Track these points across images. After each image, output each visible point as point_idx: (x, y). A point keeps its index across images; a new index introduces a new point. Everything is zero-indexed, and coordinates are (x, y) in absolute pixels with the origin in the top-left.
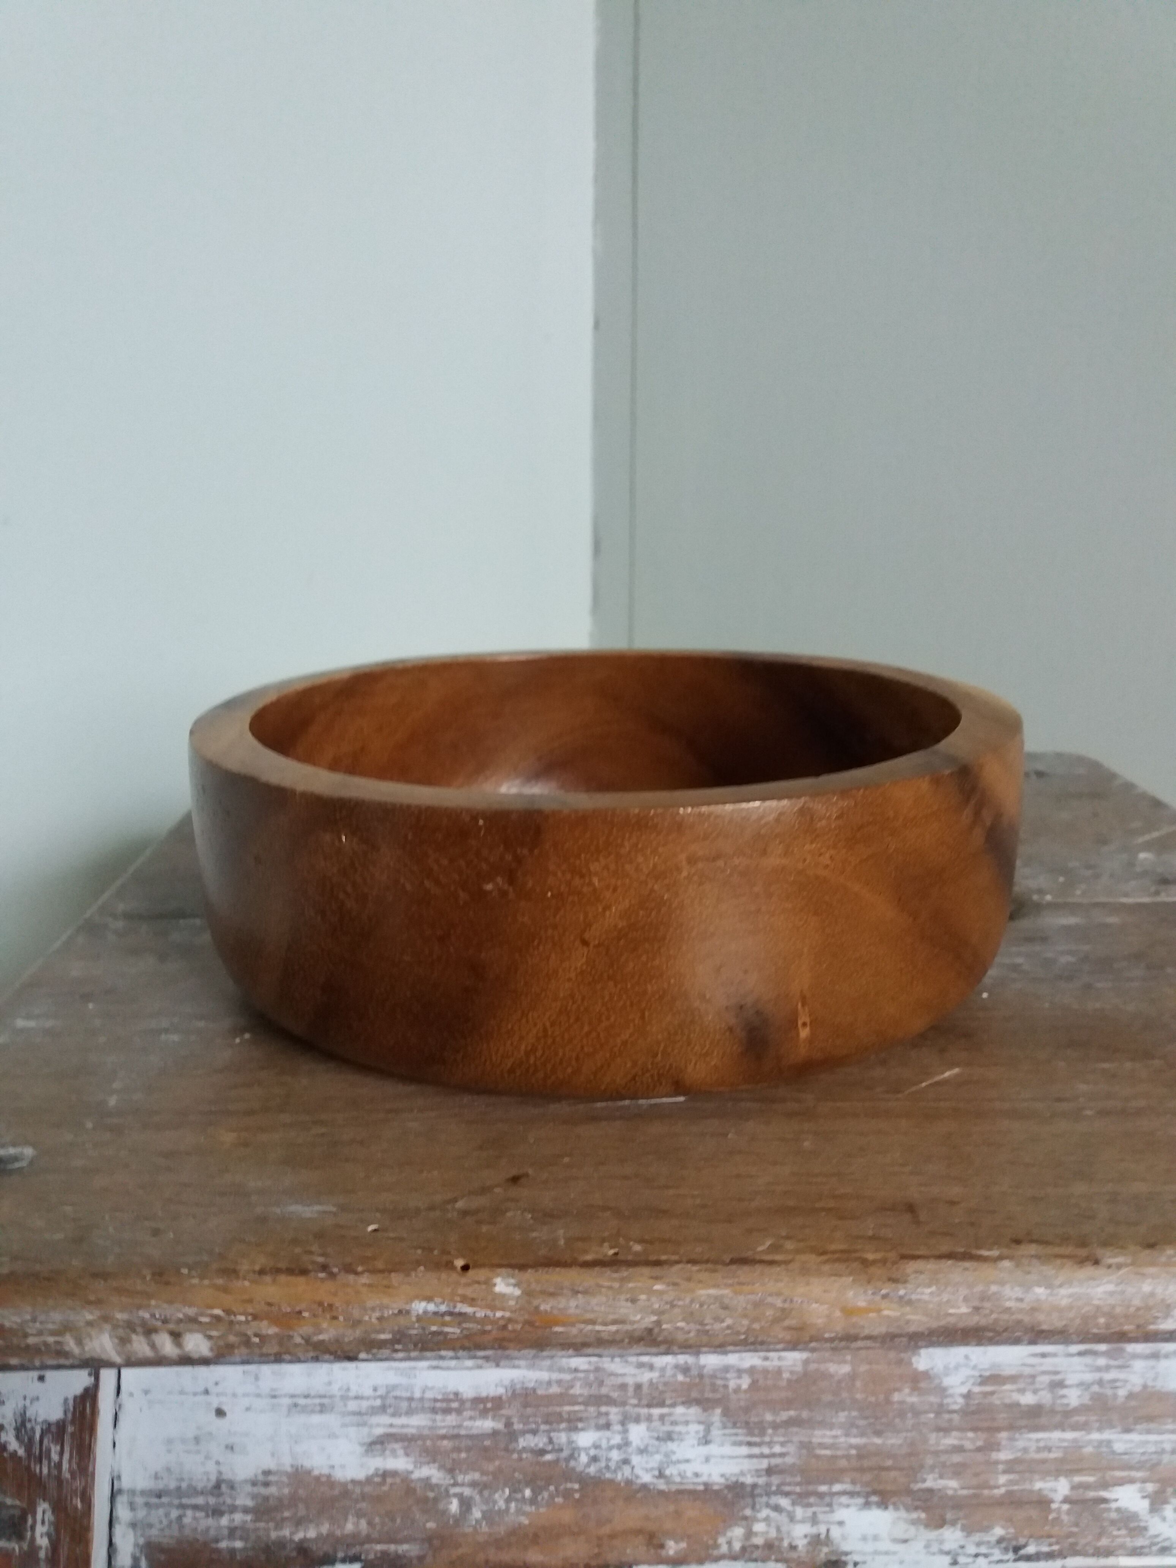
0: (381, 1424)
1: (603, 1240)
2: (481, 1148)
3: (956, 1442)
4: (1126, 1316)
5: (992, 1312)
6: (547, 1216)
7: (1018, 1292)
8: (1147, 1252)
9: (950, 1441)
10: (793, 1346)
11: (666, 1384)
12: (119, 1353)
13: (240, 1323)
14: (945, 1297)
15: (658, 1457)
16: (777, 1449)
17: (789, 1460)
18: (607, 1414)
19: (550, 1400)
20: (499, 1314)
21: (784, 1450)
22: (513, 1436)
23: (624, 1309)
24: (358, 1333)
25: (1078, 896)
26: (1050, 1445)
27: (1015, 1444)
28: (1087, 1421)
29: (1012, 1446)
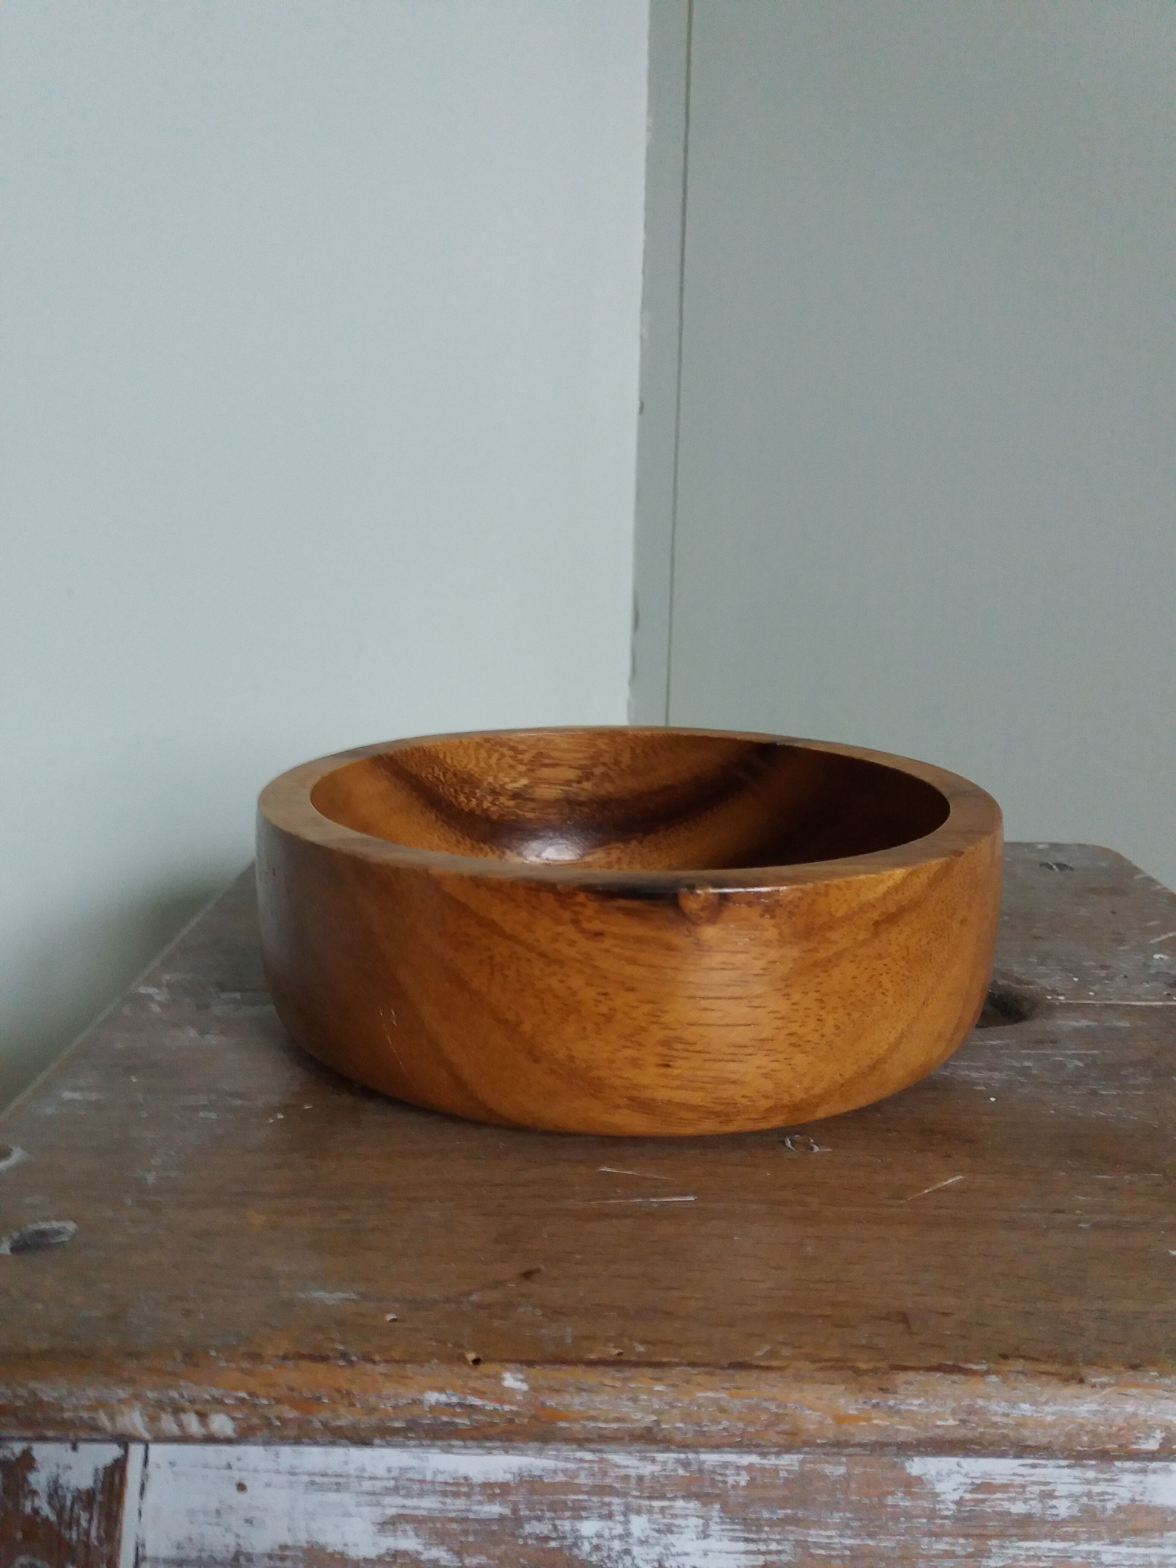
0: (393, 1505)
1: (608, 1340)
2: (497, 1241)
3: (947, 1548)
4: (1109, 1436)
5: (978, 1425)
6: (556, 1313)
7: (1003, 1407)
8: (1131, 1373)
9: (941, 1546)
10: (787, 1449)
11: (667, 1477)
12: (148, 1431)
13: (263, 1406)
14: (933, 1409)
15: (658, 1549)
16: (774, 1546)
17: (785, 1558)
18: (609, 1504)
19: (556, 1487)
20: (507, 1408)
21: (780, 1548)
22: (519, 1521)
23: (625, 1407)
24: (373, 1420)
25: (1091, 997)
26: (1039, 1554)
27: (1005, 1551)
28: (1076, 1532)
29: (1002, 1553)
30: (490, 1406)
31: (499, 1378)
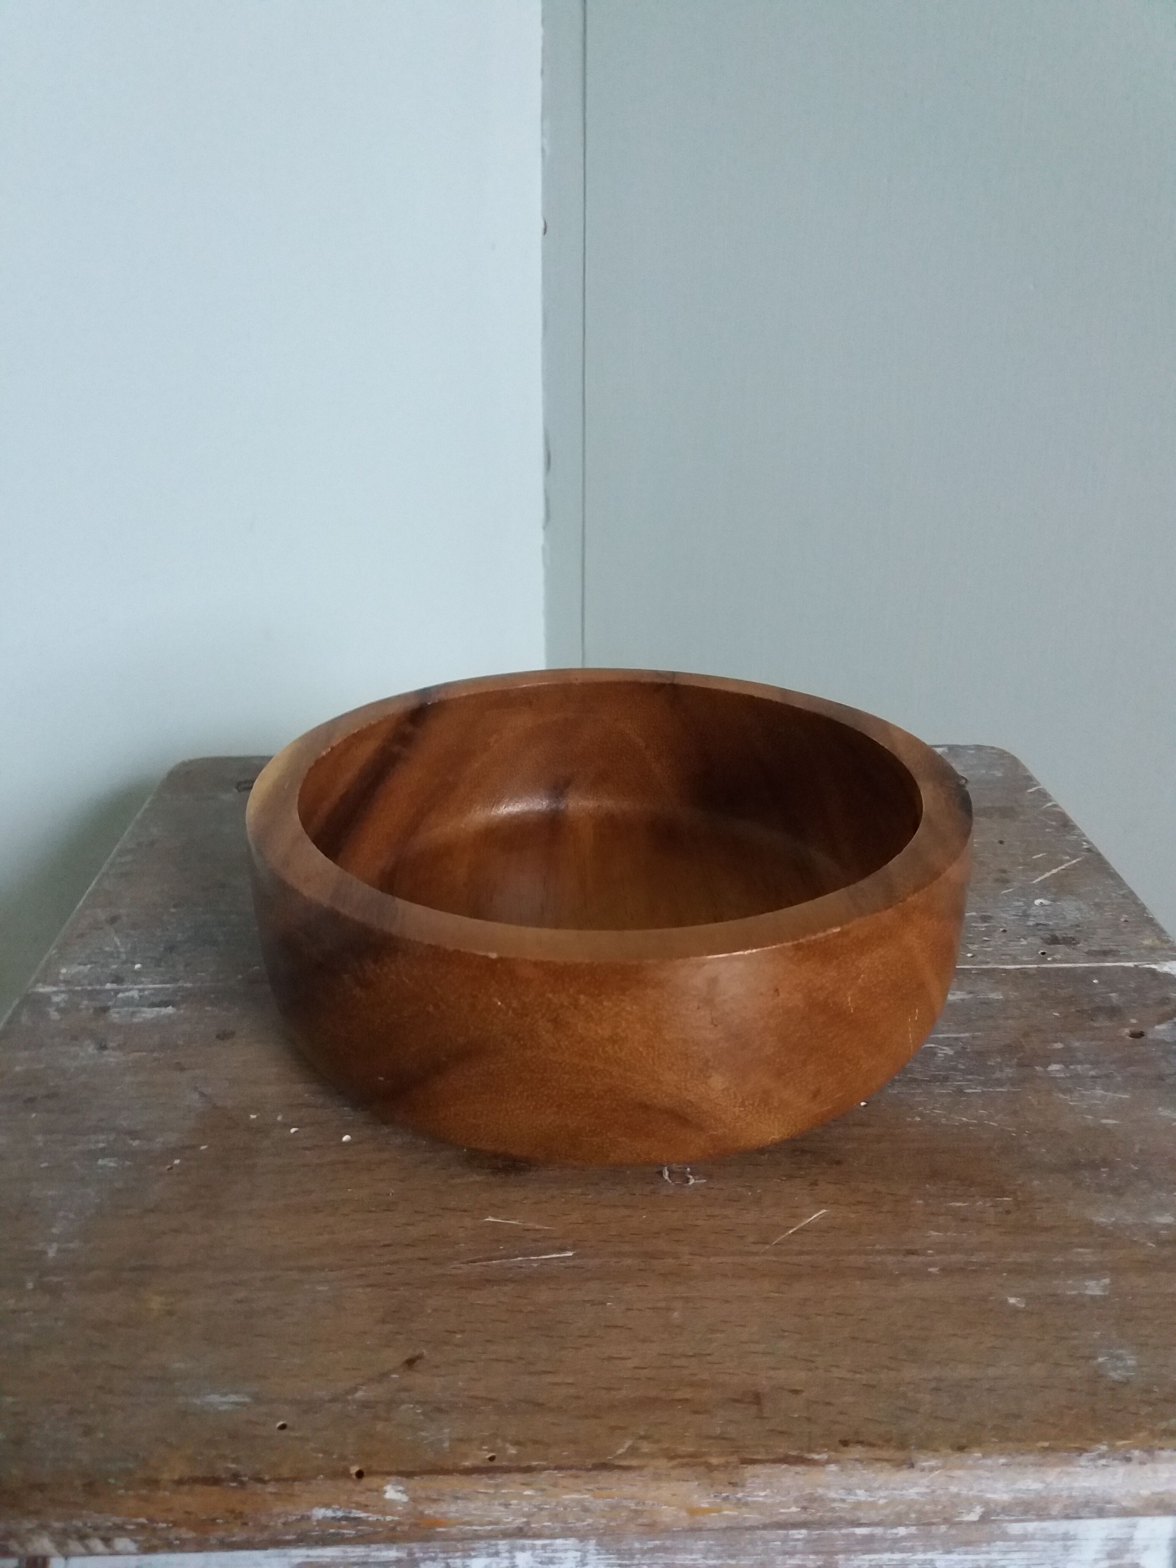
30: (373, 1518)
31: (380, 1491)
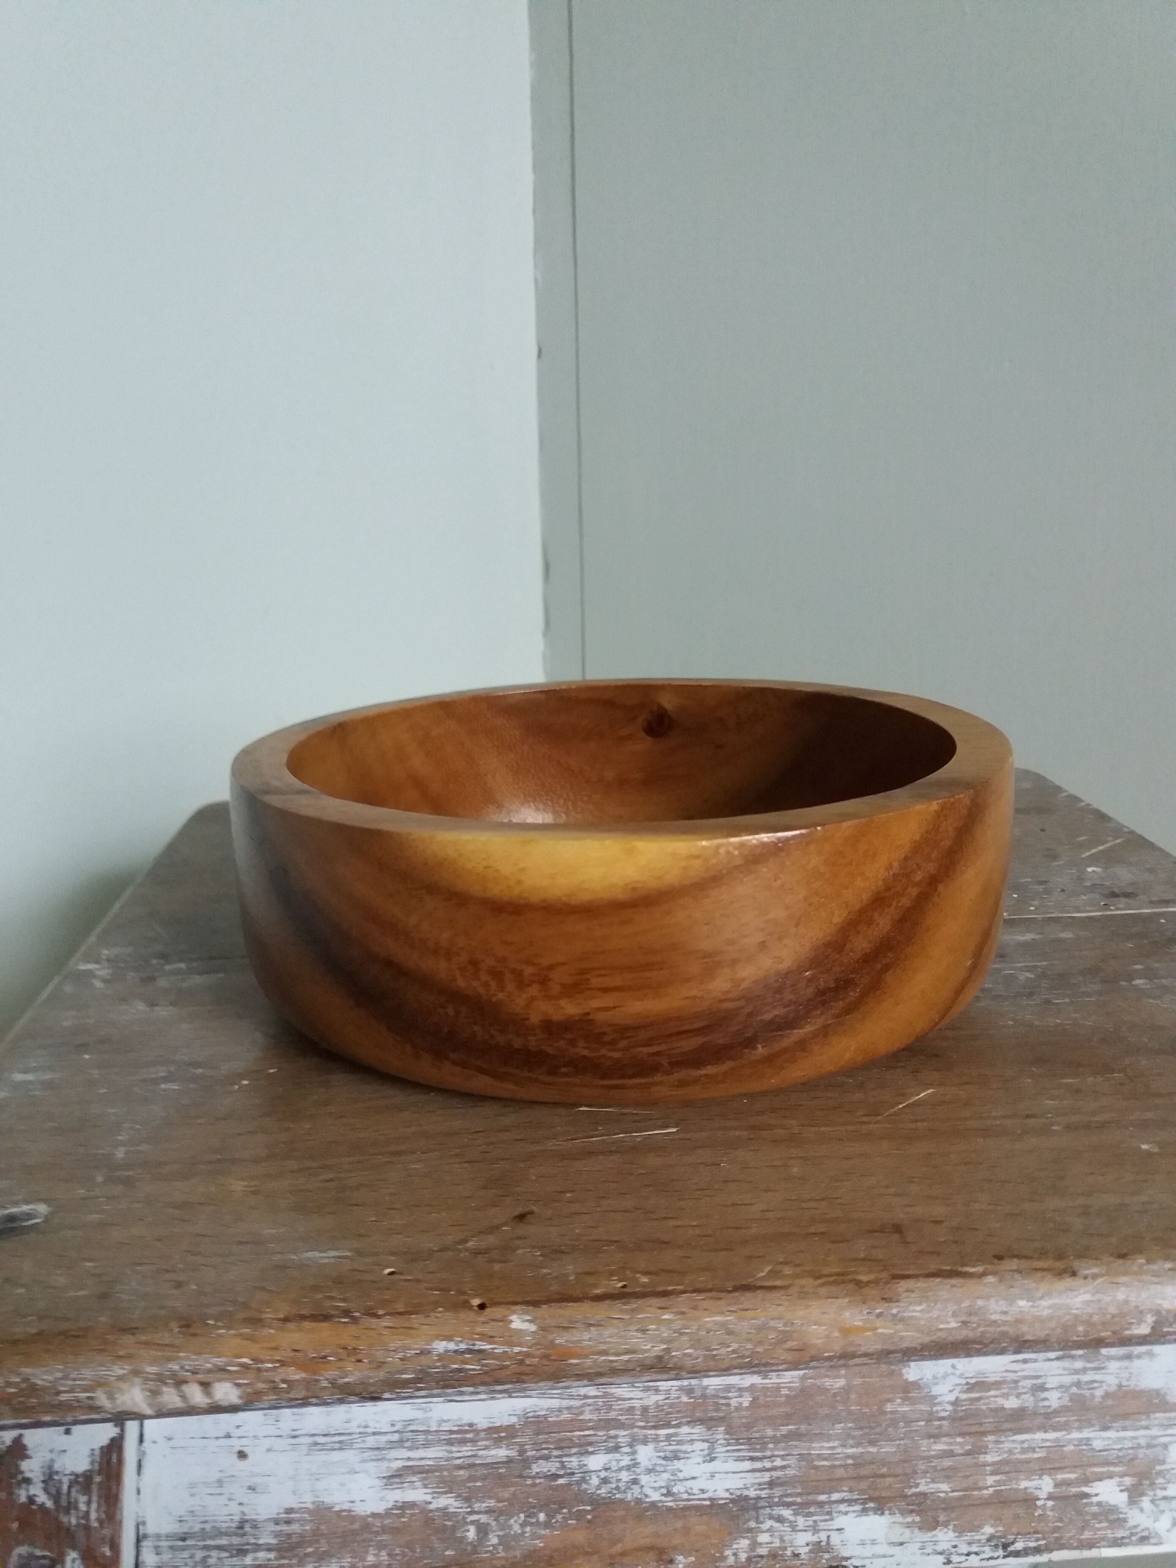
0: (399, 1458)
1: (611, 1274)
2: (485, 1187)
3: (945, 1447)
4: (1103, 1324)
5: (979, 1325)
6: (555, 1252)
7: (1003, 1305)
8: (1120, 1261)
9: (940, 1447)
10: (794, 1366)
11: (671, 1406)
12: (150, 1405)
13: (268, 1370)
14: (935, 1314)
15: (666, 1476)
16: (778, 1462)
17: (790, 1472)
18: (616, 1437)
19: (561, 1426)
20: (516, 1349)
21: (785, 1463)
22: (526, 1462)
23: (635, 1339)
24: (382, 1374)
25: (1032, 911)
26: (1034, 1445)
27: (1001, 1446)
28: (1066, 1421)
29: (999, 1448)
30: (499, 1349)
31: (505, 1321)
